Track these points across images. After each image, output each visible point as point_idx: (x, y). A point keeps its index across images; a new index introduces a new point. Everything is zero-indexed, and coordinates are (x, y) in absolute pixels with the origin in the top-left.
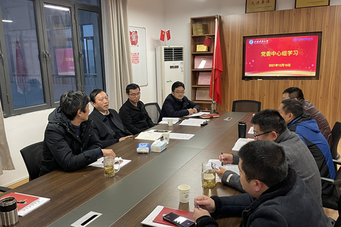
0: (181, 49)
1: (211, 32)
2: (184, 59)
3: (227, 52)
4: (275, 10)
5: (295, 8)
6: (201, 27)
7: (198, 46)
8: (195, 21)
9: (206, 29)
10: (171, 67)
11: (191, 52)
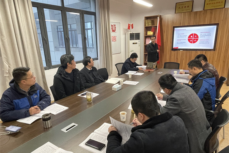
0: (139, 34)
1: (156, 24)
2: (140, 39)
3: (164, 35)
4: (192, 11)
5: (204, 10)
6: (151, 22)
7: (148, 32)
8: (147, 18)
9: (153, 23)
10: (133, 43)
11: (145, 35)
